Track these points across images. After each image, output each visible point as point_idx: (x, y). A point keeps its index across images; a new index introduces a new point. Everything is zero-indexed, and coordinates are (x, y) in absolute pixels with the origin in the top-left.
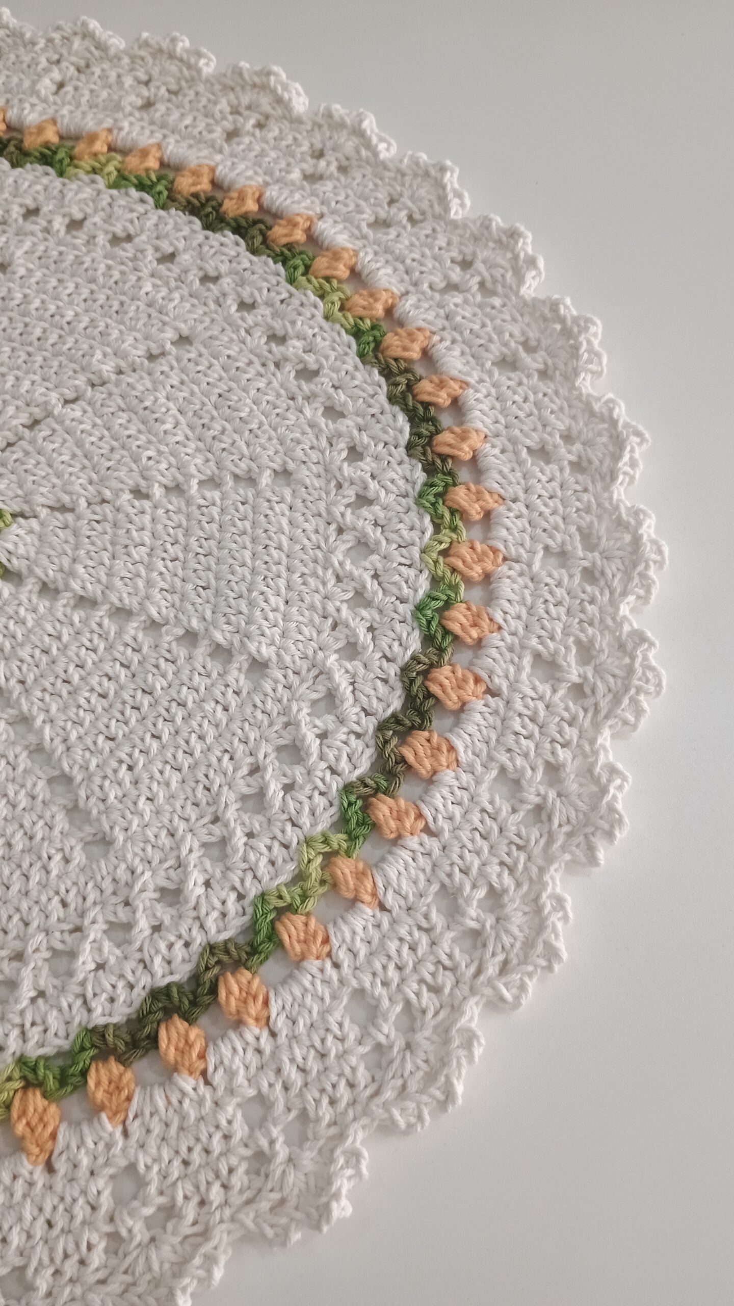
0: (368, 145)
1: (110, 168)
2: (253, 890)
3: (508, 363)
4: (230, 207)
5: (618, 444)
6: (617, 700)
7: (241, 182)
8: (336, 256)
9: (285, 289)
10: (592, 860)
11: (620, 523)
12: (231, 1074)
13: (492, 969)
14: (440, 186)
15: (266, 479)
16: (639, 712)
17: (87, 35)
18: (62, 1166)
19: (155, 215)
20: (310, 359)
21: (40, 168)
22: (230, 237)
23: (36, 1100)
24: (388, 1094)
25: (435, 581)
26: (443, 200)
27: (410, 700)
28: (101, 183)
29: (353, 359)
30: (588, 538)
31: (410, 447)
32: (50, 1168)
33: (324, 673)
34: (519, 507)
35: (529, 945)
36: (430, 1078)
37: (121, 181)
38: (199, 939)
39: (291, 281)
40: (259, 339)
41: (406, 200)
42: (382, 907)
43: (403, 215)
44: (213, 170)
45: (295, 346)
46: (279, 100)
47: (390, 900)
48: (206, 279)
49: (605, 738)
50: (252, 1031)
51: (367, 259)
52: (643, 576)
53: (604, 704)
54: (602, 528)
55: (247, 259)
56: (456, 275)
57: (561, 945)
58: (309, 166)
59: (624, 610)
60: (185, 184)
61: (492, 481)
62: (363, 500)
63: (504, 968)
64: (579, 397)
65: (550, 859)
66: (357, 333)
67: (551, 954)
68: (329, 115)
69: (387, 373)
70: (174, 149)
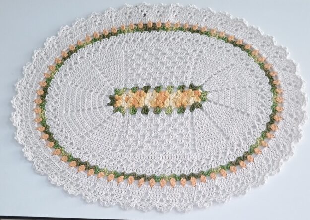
0: (259, 32)
1: (217, 36)
2: (250, 145)
3: (284, 70)
4: (237, 43)
5: (301, 83)
6: (301, 120)
7: (239, 39)
8: (256, 52)
9: (248, 57)
10: (298, 141)
11: (301, 95)
12: (249, 168)
13: (284, 155)
14: (272, 40)
15: (247, 87)
16: (304, 122)
17: (210, 11)
18: (228, 178)
19: (225, 44)
20: (253, 68)
21: (205, 35)
22: (238, 48)
23: (223, 170)
24: (271, 170)
25: (274, 103)
26: (273, 42)
27: (271, 120)
28: (216, 38)
29: (259, 69)
30: (297, 97)
31: (269, 83)
32: (226, 178)
33: (258, 116)
34: (286, 92)
35: (289, 152)
36: (276, 168)
37: (219, 38)
38: (243, 151)
39: (249, 56)
40: (244, 65)
41: (266, 42)
42: (269, 148)
43: (266, 45)
44: (234, 36)
45: (250, 66)
46: (244, 24)
47: (270, 147)
48: (234, 55)
49: (299, 125)
50: (252, 162)
51: (261, 52)
52: (305, 103)
53: (299, 121)
54: (299, 96)
55: (241, 52)
56: (275, 55)
57: (294, 152)
58: (250, 36)
59: (302, 107)
60: (230, 39)
61: (282, 88)
62: (262, 91)
63: (286, 155)
64: (295, 75)
65: (292, 142)
66: (260, 64)
67: (292, 153)
68: (253, 27)
69: (265, 71)
70: (227, 32)
